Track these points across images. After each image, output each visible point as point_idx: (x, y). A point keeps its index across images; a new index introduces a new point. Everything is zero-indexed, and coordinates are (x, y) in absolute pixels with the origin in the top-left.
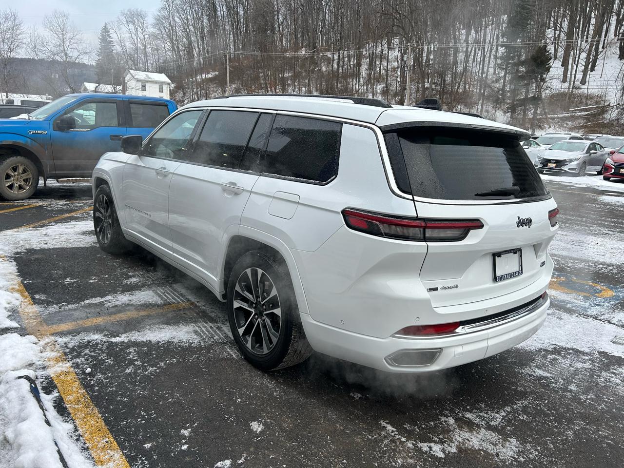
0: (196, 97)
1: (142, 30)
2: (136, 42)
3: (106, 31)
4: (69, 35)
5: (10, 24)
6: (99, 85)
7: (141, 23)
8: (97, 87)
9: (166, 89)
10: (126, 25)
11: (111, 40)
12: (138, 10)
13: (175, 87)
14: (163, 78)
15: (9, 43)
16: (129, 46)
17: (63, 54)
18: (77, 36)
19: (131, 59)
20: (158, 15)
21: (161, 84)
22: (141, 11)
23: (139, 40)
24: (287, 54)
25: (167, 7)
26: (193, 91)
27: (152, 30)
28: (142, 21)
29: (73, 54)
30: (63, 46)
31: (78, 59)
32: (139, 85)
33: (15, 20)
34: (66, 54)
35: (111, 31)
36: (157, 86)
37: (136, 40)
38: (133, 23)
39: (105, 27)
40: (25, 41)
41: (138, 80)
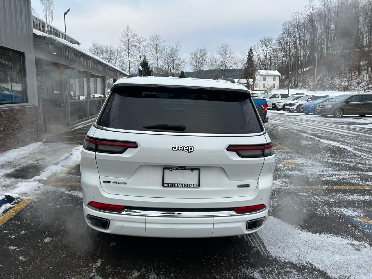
0: (296, 82)
1: (270, 48)
2: (266, 55)
3: (251, 51)
4: (228, 55)
5: (202, 54)
6: (240, 80)
7: (270, 44)
8: (239, 81)
9: (277, 79)
10: (261, 46)
11: (253, 55)
12: (269, 37)
13: (285, 77)
14: (276, 73)
15: (201, 63)
16: (262, 57)
17: (224, 66)
18: (232, 56)
19: (262, 64)
20: (278, 38)
21: (274, 76)
22: (270, 37)
23: (268, 53)
24: (366, 49)
25: (285, 33)
26: (295, 79)
27: (275, 47)
28: (270, 43)
29: (229, 65)
30: (225, 61)
31: (231, 68)
32: (262, 78)
33: (204, 52)
34: (225, 65)
35: (254, 51)
36: (272, 78)
37: (266, 53)
38: (265, 44)
39: (251, 49)
40: (207, 61)
41: (262, 75)
